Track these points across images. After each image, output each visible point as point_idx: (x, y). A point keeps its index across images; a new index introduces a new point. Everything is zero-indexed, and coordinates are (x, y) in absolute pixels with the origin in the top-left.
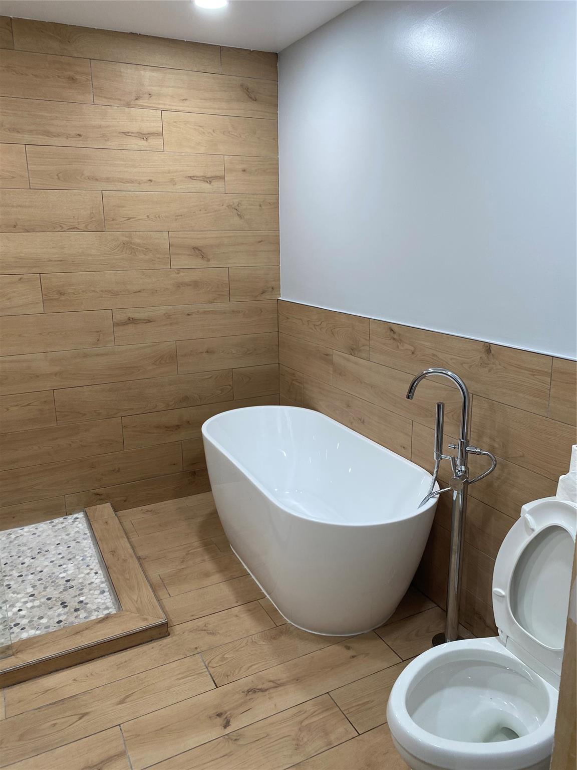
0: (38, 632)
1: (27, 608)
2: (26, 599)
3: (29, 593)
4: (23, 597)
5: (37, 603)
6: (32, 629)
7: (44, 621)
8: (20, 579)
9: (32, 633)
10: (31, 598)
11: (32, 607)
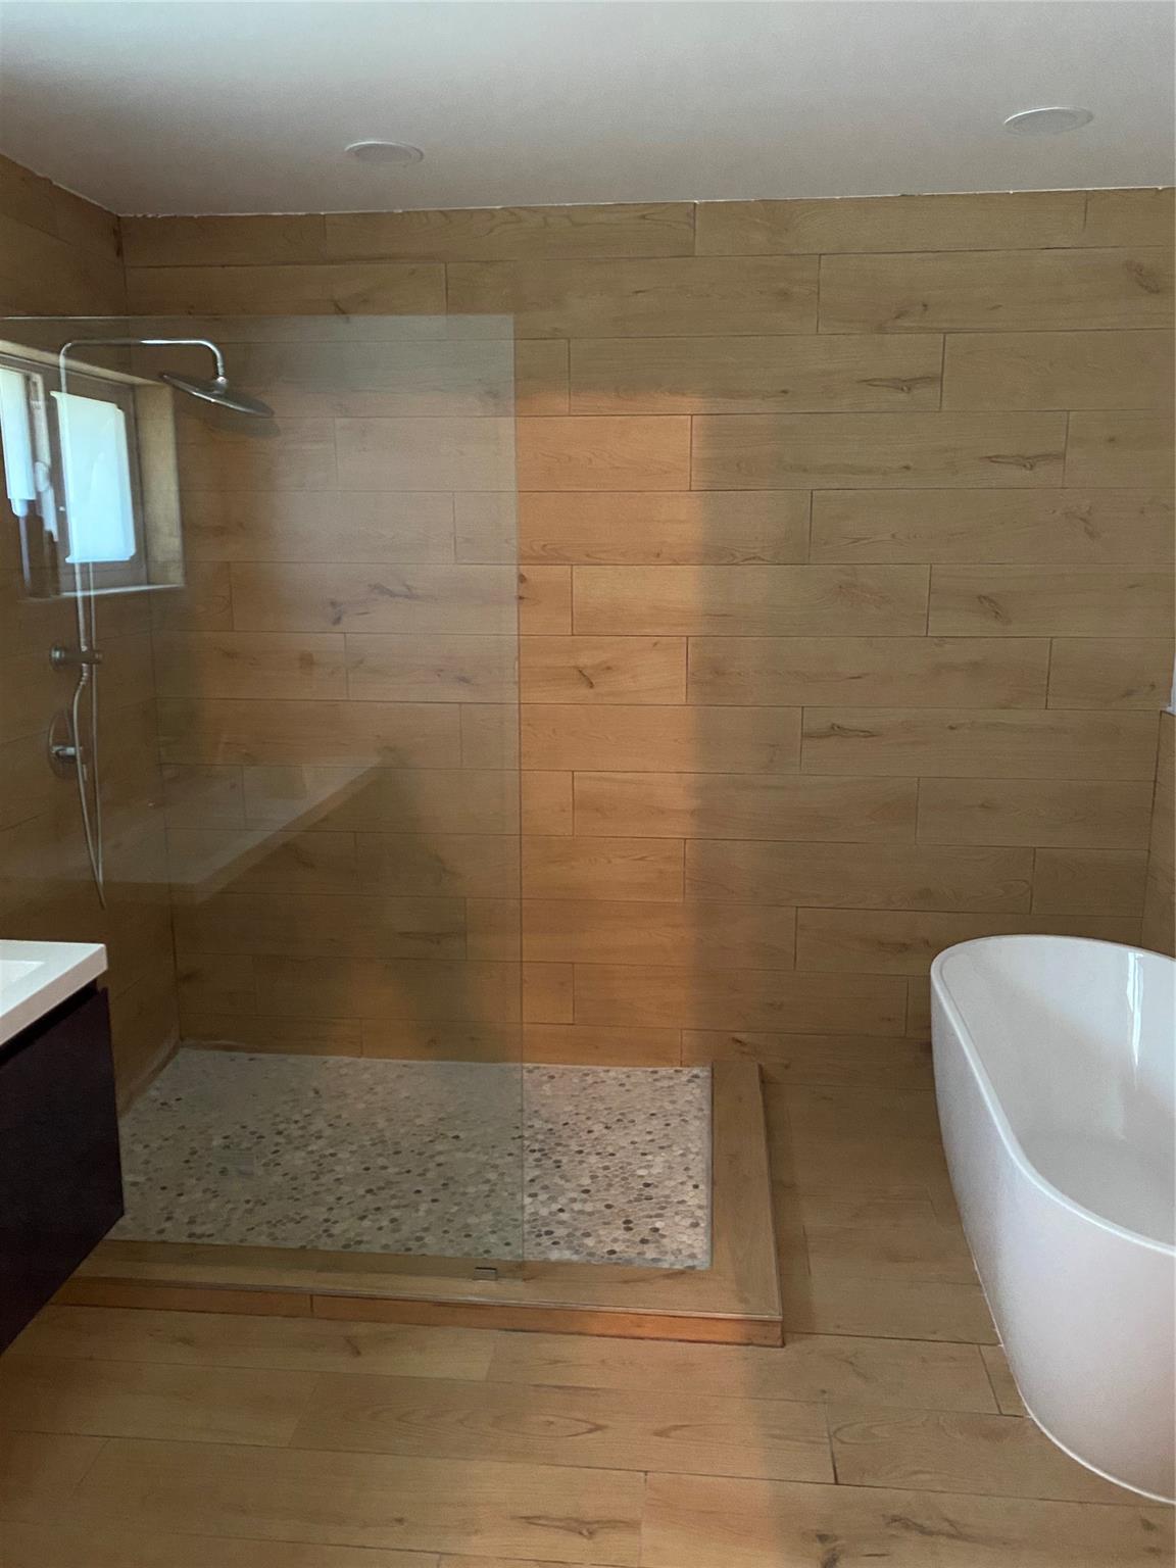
0: (575, 1258)
1: (572, 1209)
2: (574, 1195)
3: (583, 1186)
4: (573, 1190)
5: (589, 1207)
6: (569, 1248)
7: (590, 1242)
8: (578, 1157)
9: (567, 1255)
10: (585, 1196)
11: (581, 1212)
